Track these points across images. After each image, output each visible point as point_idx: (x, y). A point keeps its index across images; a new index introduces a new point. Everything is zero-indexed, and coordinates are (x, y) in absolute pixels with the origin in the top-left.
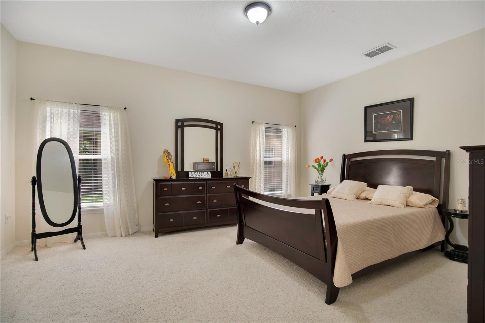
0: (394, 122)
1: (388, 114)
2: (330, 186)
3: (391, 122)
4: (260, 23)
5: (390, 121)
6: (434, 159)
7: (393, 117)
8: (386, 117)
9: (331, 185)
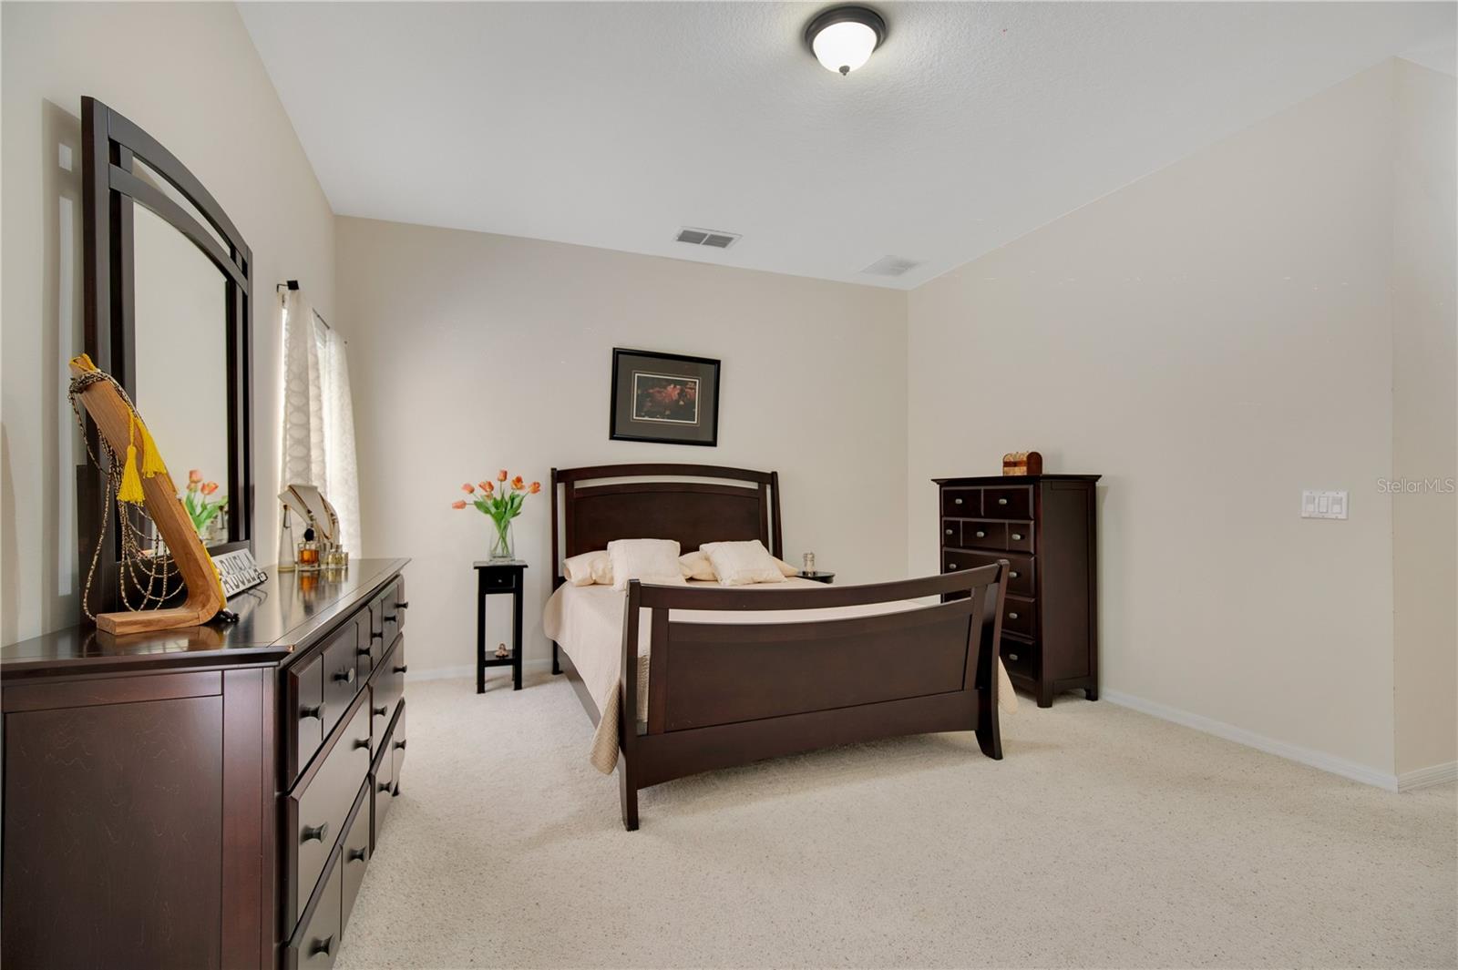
0: (681, 403)
1: (669, 382)
2: (525, 569)
3: (678, 401)
4: (851, 70)
5: (674, 398)
6: (753, 486)
7: (682, 390)
8: (665, 388)
9: (526, 566)
